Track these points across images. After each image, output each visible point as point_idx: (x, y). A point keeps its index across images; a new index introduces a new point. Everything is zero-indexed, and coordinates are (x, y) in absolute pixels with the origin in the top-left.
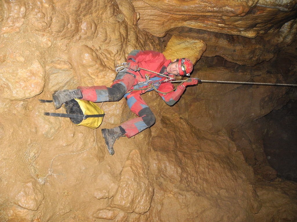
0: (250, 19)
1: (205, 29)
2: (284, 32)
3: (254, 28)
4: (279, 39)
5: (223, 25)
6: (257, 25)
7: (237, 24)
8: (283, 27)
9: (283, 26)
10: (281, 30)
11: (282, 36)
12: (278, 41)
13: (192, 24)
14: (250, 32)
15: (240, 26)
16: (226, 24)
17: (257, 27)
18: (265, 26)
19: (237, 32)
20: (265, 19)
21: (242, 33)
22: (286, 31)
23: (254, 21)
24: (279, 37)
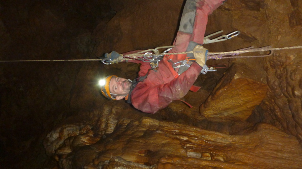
0: (153, 145)
1: (203, 131)
2: (112, 118)
3: (145, 130)
4: (116, 110)
5: (182, 138)
6: (142, 134)
7: (166, 140)
8: (115, 124)
9: (115, 126)
10: (117, 121)
11: (114, 114)
12: (117, 109)
13: (221, 138)
14: (148, 124)
15: (162, 137)
16: (180, 140)
17: (143, 131)
18: (134, 131)
19: (164, 125)
20: (136, 144)
21: (158, 123)
22: (111, 119)
23: (147, 142)
24: (116, 112)
